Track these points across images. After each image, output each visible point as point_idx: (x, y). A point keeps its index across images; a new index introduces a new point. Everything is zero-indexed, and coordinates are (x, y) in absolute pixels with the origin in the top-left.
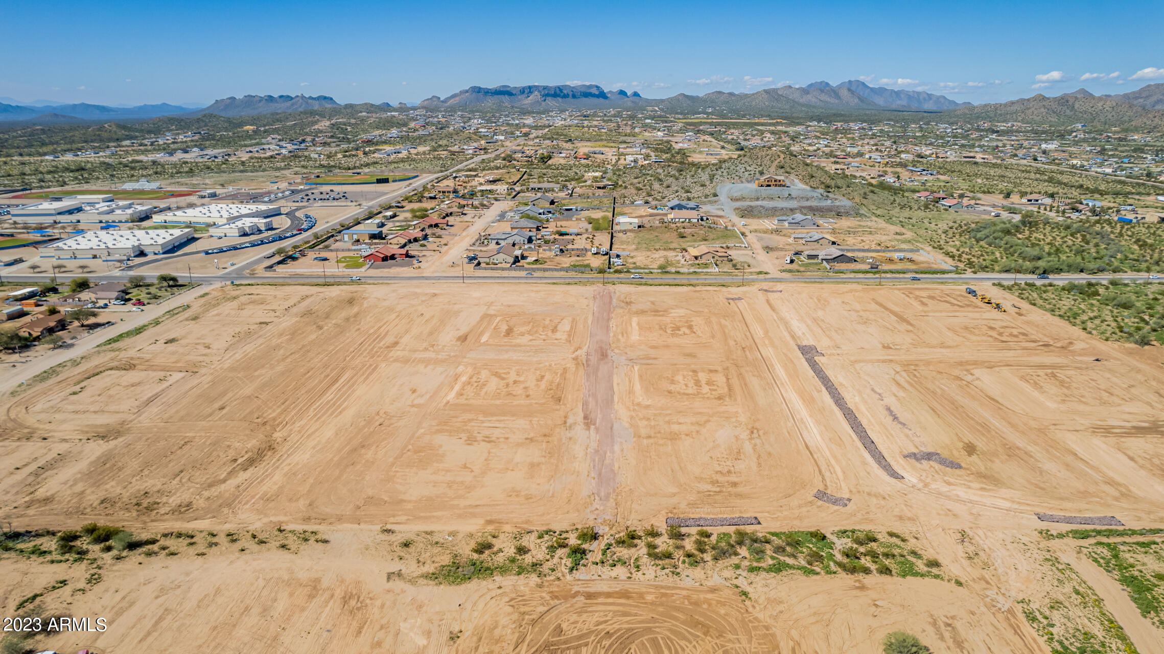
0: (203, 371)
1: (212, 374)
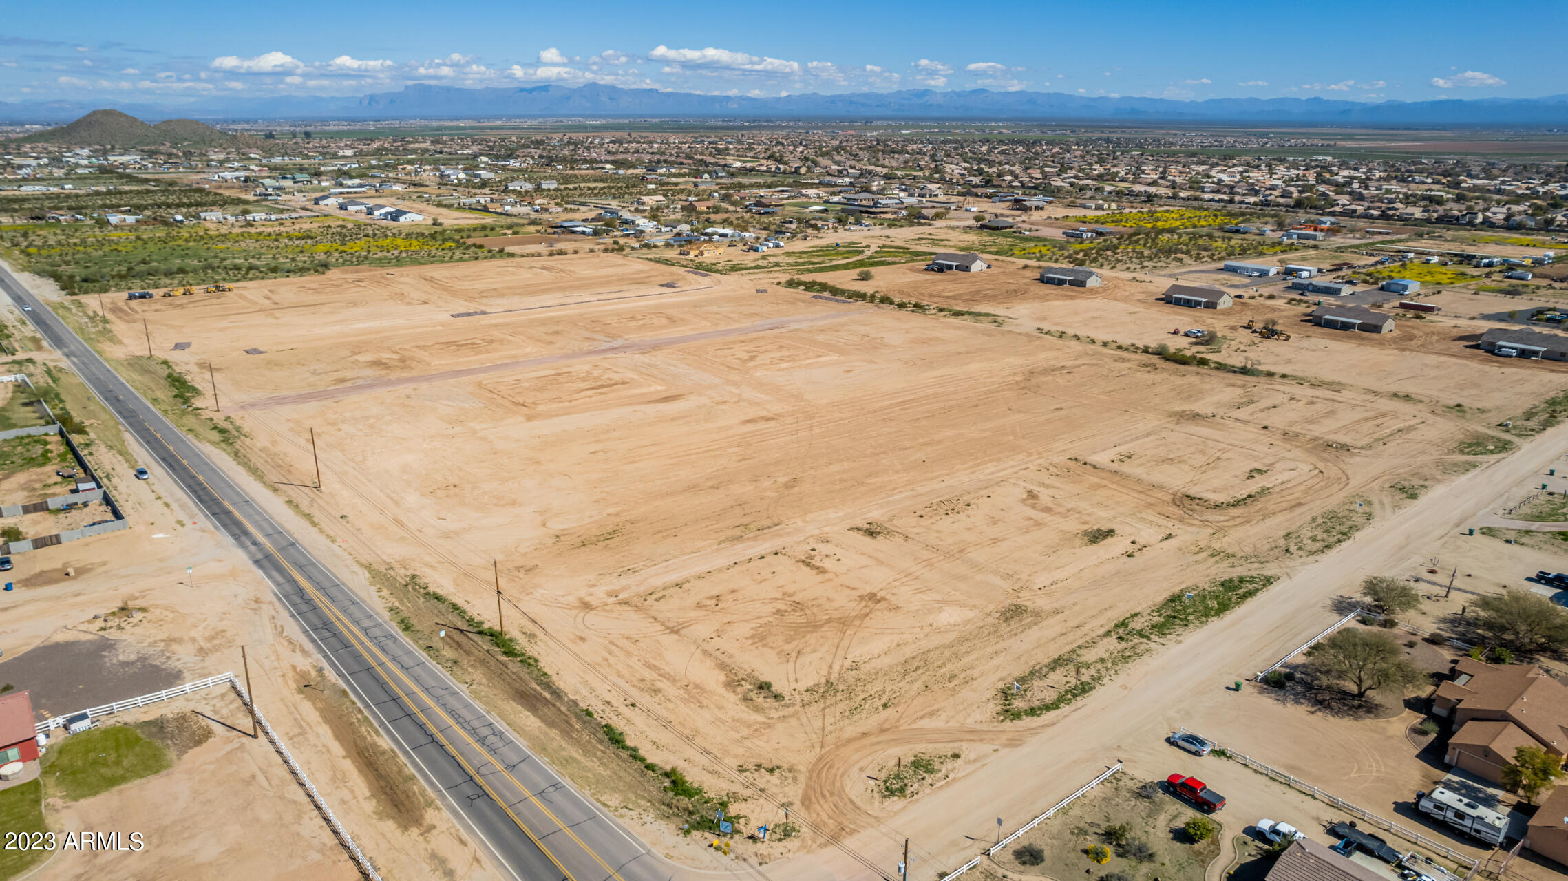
0: (1061, 459)
1: (1049, 451)
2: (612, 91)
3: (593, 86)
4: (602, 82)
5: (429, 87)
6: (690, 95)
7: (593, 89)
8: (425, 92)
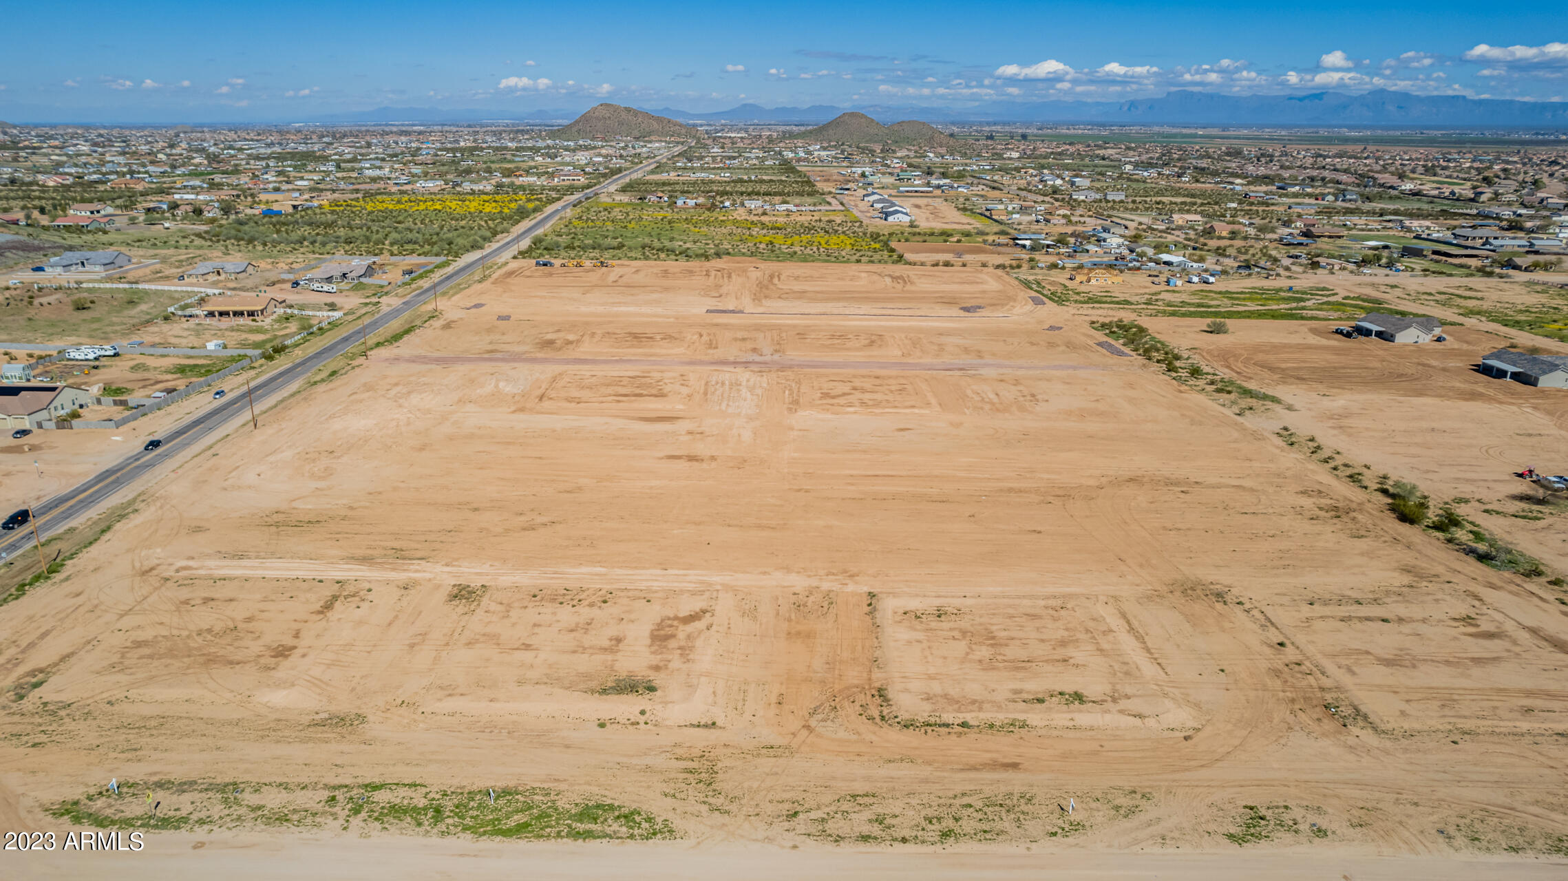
2: (1404, 100)
3: (1381, 92)
4: (1394, 89)
5: (1192, 94)
6: (1511, 102)
7: (1379, 97)
8: (1187, 99)
